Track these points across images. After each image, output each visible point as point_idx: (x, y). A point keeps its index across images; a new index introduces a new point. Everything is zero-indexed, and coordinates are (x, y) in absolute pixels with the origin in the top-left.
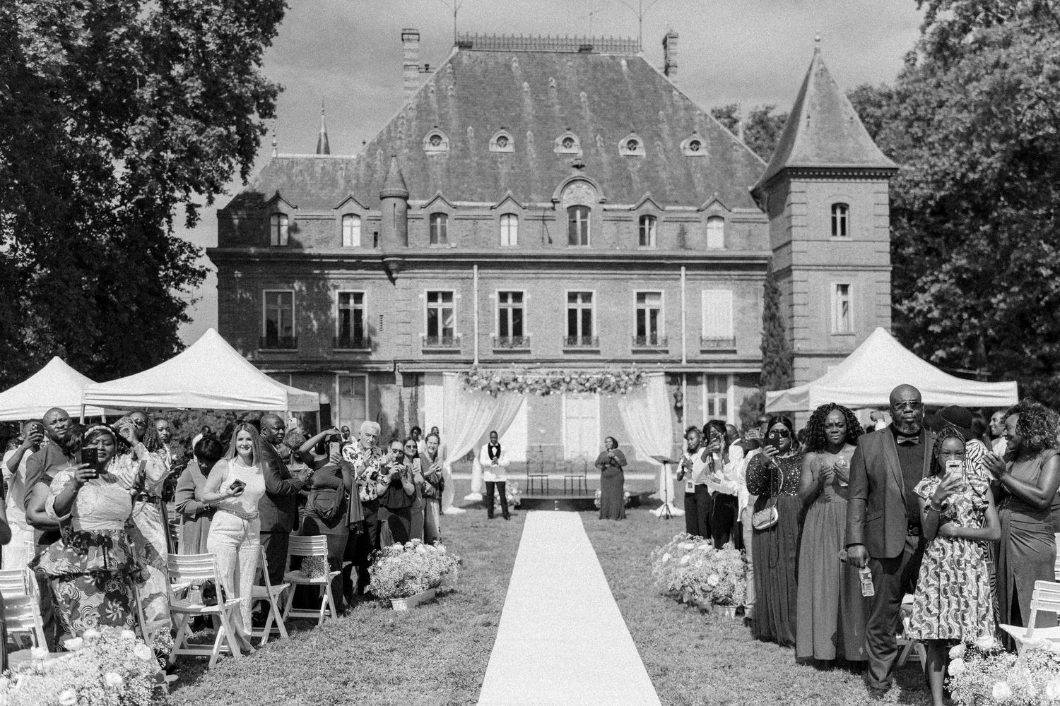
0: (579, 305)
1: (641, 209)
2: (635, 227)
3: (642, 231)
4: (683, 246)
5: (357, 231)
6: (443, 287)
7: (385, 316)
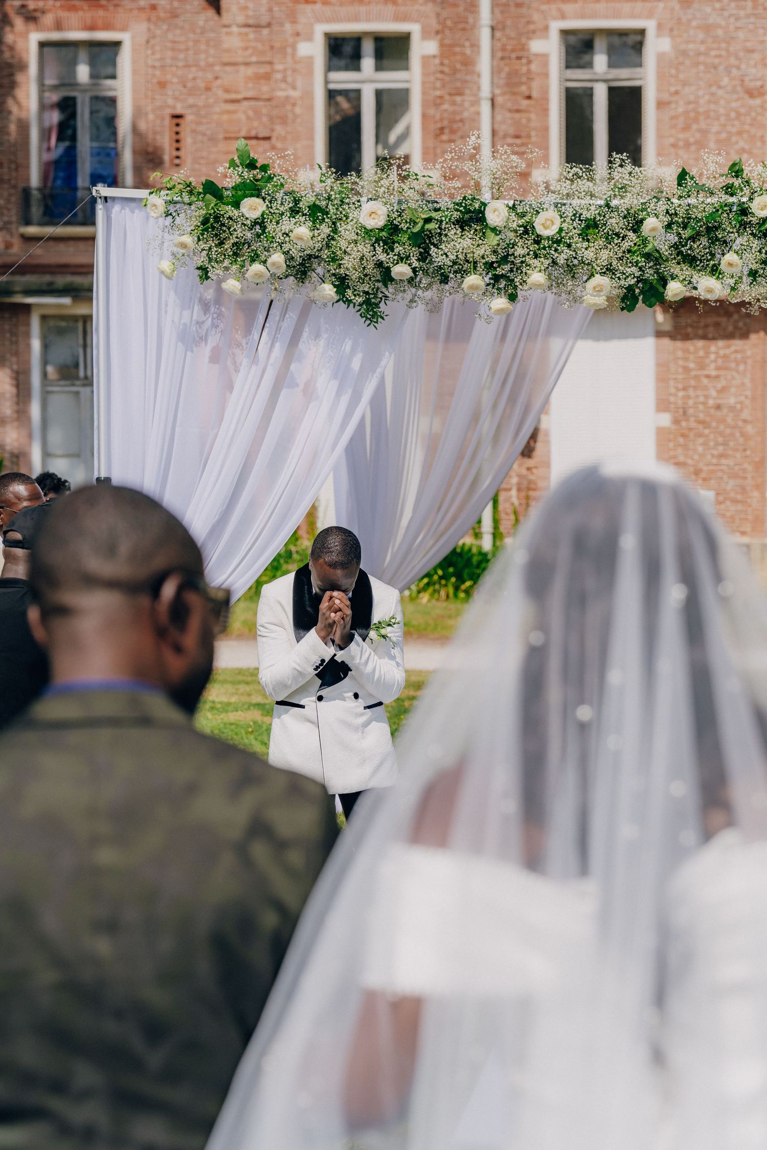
6: (380, 18)
7: (189, 118)
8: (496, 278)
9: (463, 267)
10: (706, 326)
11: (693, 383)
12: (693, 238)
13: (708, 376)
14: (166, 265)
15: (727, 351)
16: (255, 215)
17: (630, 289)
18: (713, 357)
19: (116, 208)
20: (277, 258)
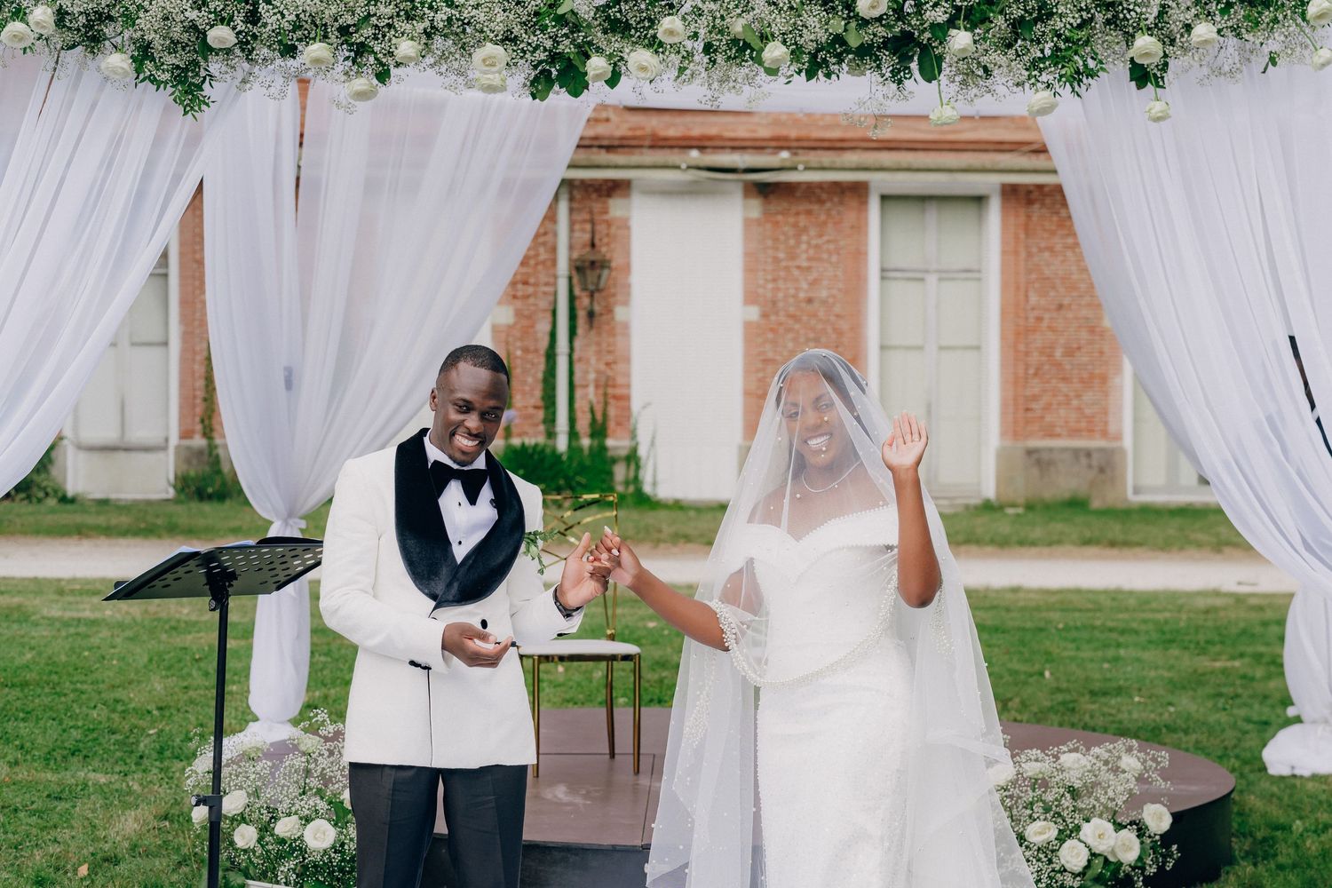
10: (798, 214)
11: (782, 274)
13: (799, 267)
15: (820, 241)
18: (804, 247)
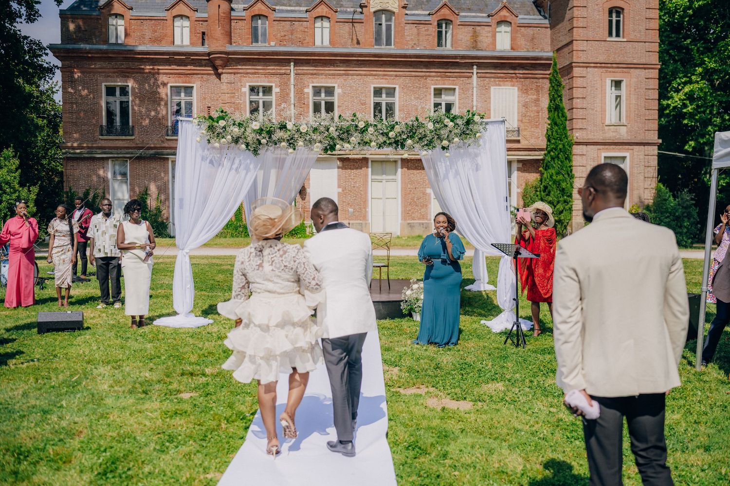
0: (384, 100)
1: (438, 14)
2: (433, 30)
3: (440, 33)
4: (475, 48)
5: (187, 31)
6: (264, 82)
7: (212, 108)
8: (290, 144)
9: (280, 140)
10: (351, 165)
11: (347, 180)
12: (343, 133)
13: (351, 179)
14: (198, 139)
15: (356, 173)
16: (223, 125)
17: (326, 147)
18: (352, 174)
19: (184, 123)
20: (229, 137)
